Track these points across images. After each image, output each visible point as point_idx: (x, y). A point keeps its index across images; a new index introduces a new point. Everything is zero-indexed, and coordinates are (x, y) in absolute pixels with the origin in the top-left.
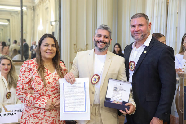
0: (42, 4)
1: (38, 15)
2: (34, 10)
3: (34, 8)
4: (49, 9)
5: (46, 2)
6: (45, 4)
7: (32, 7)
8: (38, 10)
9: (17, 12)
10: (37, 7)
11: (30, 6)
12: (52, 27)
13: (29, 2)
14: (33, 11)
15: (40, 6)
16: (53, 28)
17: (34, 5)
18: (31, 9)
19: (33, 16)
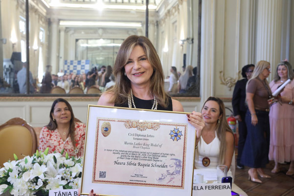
0: (168, 17)
1: (163, 32)
2: (157, 25)
3: (158, 23)
4: (177, 24)
5: (173, 15)
6: (172, 17)
7: (155, 22)
8: (164, 25)
9: (135, 29)
10: (162, 22)
11: (153, 21)
12: (181, 47)
13: (152, 16)
14: (156, 27)
15: (166, 20)
16: (183, 49)
17: (158, 19)
18: (154, 24)
19: (156, 34)
